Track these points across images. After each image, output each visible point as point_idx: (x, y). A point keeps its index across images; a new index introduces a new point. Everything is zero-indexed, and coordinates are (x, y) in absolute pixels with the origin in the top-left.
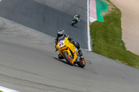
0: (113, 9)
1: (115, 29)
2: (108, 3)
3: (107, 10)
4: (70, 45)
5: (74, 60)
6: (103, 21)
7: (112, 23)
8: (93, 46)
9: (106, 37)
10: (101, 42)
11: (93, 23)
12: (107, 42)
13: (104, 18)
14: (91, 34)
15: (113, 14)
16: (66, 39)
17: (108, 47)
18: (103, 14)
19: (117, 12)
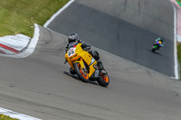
4: (84, 54)
5: (90, 75)
16: (79, 45)
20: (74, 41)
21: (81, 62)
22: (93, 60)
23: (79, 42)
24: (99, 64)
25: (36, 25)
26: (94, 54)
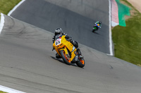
0: (135, 13)
1: (137, 33)
2: (130, 7)
3: (129, 14)
4: (68, 44)
5: (72, 59)
6: (125, 25)
7: (134, 28)
8: (115, 50)
9: (128, 42)
10: (123, 46)
11: (115, 27)
12: (129, 46)
13: (126, 22)
14: (113, 39)
15: (135, 18)
16: (63, 37)
17: (130, 52)
18: (125, 18)
19: (139, 17)
20: (59, 33)
21: (65, 50)
22: (74, 48)
23: (63, 34)
24: (78, 50)
25: (2, 14)
26: (75, 43)
